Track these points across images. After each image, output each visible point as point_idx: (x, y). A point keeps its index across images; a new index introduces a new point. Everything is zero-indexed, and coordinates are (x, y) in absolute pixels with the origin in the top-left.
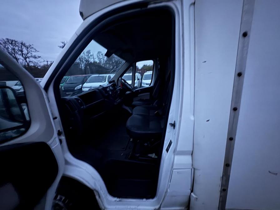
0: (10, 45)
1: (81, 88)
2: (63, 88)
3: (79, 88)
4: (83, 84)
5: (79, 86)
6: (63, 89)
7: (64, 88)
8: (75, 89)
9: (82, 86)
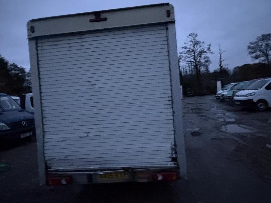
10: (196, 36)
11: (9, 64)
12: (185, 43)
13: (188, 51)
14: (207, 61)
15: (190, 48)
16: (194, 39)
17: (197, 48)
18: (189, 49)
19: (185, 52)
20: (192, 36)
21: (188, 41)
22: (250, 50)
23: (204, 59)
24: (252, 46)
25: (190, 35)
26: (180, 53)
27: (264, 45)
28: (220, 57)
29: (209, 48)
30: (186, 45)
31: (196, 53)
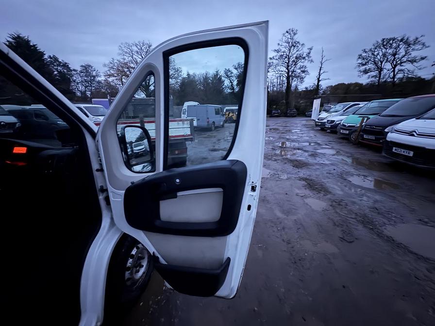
10: (295, 34)
11: (46, 57)
12: (279, 44)
13: (281, 56)
14: (303, 72)
15: (284, 52)
16: (292, 39)
17: (294, 52)
18: (282, 54)
19: (277, 57)
20: (290, 34)
21: (284, 41)
22: (360, 61)
23: (300, 68)
24: (364, 54)
25: (287, 32)
26: (271, 58)
27: (381, 54)
28: (321, 68)
29: (309, 53)
30: (280, 47)
31: (291, 60)
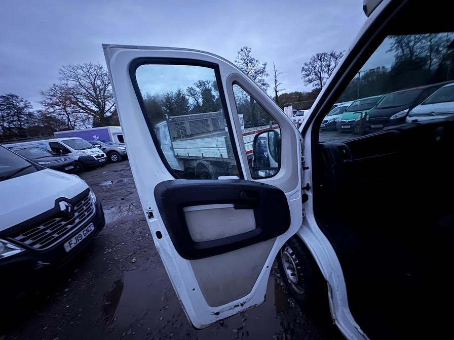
0: (319, 61)
1: (405, 117)
2: (368, 116)
3: (400, 116)
4: (411, 108)
5: (401, 112)
6: (368, 120)
7: (369, 118)
8: (391, 118)
9: (408, 112)
10: (249, 52)
16: (247, 56)
20: (244, 52)
21: (240, 58)
22: (304, 73)
24: (306, 67)
25: (242, 50)
28: (276, 80)
29: (264, 68)
